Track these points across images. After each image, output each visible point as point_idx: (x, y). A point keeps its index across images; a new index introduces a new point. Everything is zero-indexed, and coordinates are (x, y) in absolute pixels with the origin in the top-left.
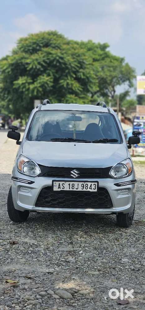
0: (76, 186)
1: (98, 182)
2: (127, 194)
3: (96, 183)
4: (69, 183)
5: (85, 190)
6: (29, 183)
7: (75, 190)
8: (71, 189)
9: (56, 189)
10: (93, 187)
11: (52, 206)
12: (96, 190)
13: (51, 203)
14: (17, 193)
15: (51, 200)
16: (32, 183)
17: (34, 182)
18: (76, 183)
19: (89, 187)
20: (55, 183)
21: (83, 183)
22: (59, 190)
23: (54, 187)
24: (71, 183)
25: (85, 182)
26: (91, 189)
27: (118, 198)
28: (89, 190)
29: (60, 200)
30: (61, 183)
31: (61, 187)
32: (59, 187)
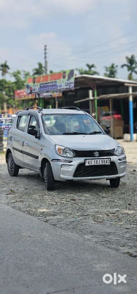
0: (98, 162)
1: (110, 158)
2: (124, 165)
3: (109, 159)
4: (94, 160)
5: (103, 164)
6: (69, 162)
7: (98, 164)
8: (96, 164)
9: (87, 164)
10: (108, 162)
11: (84, 176)
12: (109, 164)
13: (82, 174)
14: (61, 169)
15: (83, 172)
16: (71, 162)
17: (72, 161)
18: (98, 160)
19: (105, 162)
20: (87, 161)
21: (102, 160)
22: (89, 165)
23: (86, 163)
24: (96, 160)
25: (103, 159)
26: (107, 163)
27: (121, 167)
28: (106, 164)
29: (88, 172)
30: (90, 160)
31: (90, 163)
32: (89, 163)
